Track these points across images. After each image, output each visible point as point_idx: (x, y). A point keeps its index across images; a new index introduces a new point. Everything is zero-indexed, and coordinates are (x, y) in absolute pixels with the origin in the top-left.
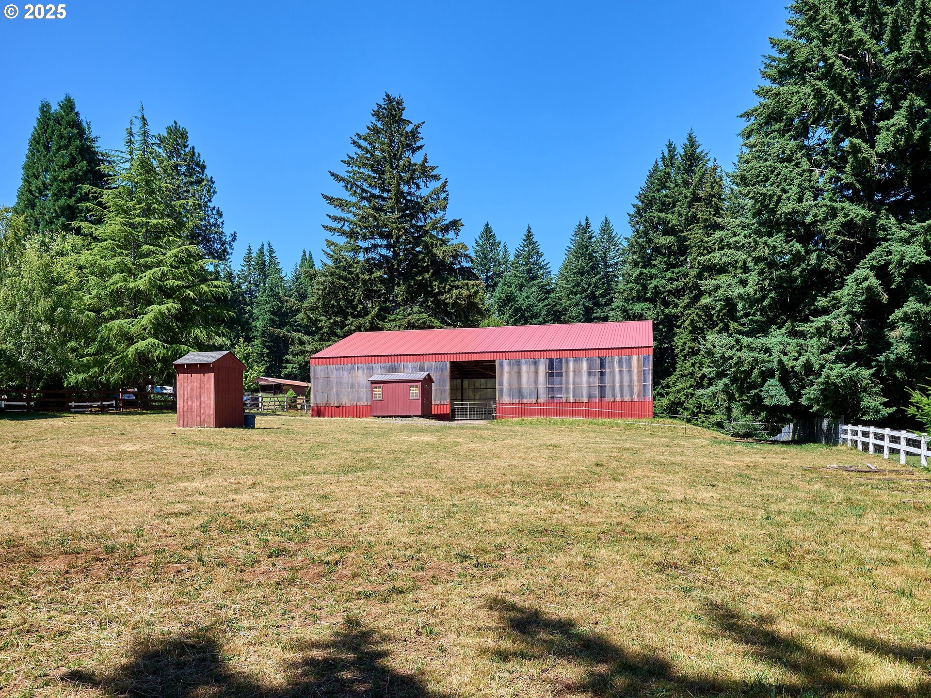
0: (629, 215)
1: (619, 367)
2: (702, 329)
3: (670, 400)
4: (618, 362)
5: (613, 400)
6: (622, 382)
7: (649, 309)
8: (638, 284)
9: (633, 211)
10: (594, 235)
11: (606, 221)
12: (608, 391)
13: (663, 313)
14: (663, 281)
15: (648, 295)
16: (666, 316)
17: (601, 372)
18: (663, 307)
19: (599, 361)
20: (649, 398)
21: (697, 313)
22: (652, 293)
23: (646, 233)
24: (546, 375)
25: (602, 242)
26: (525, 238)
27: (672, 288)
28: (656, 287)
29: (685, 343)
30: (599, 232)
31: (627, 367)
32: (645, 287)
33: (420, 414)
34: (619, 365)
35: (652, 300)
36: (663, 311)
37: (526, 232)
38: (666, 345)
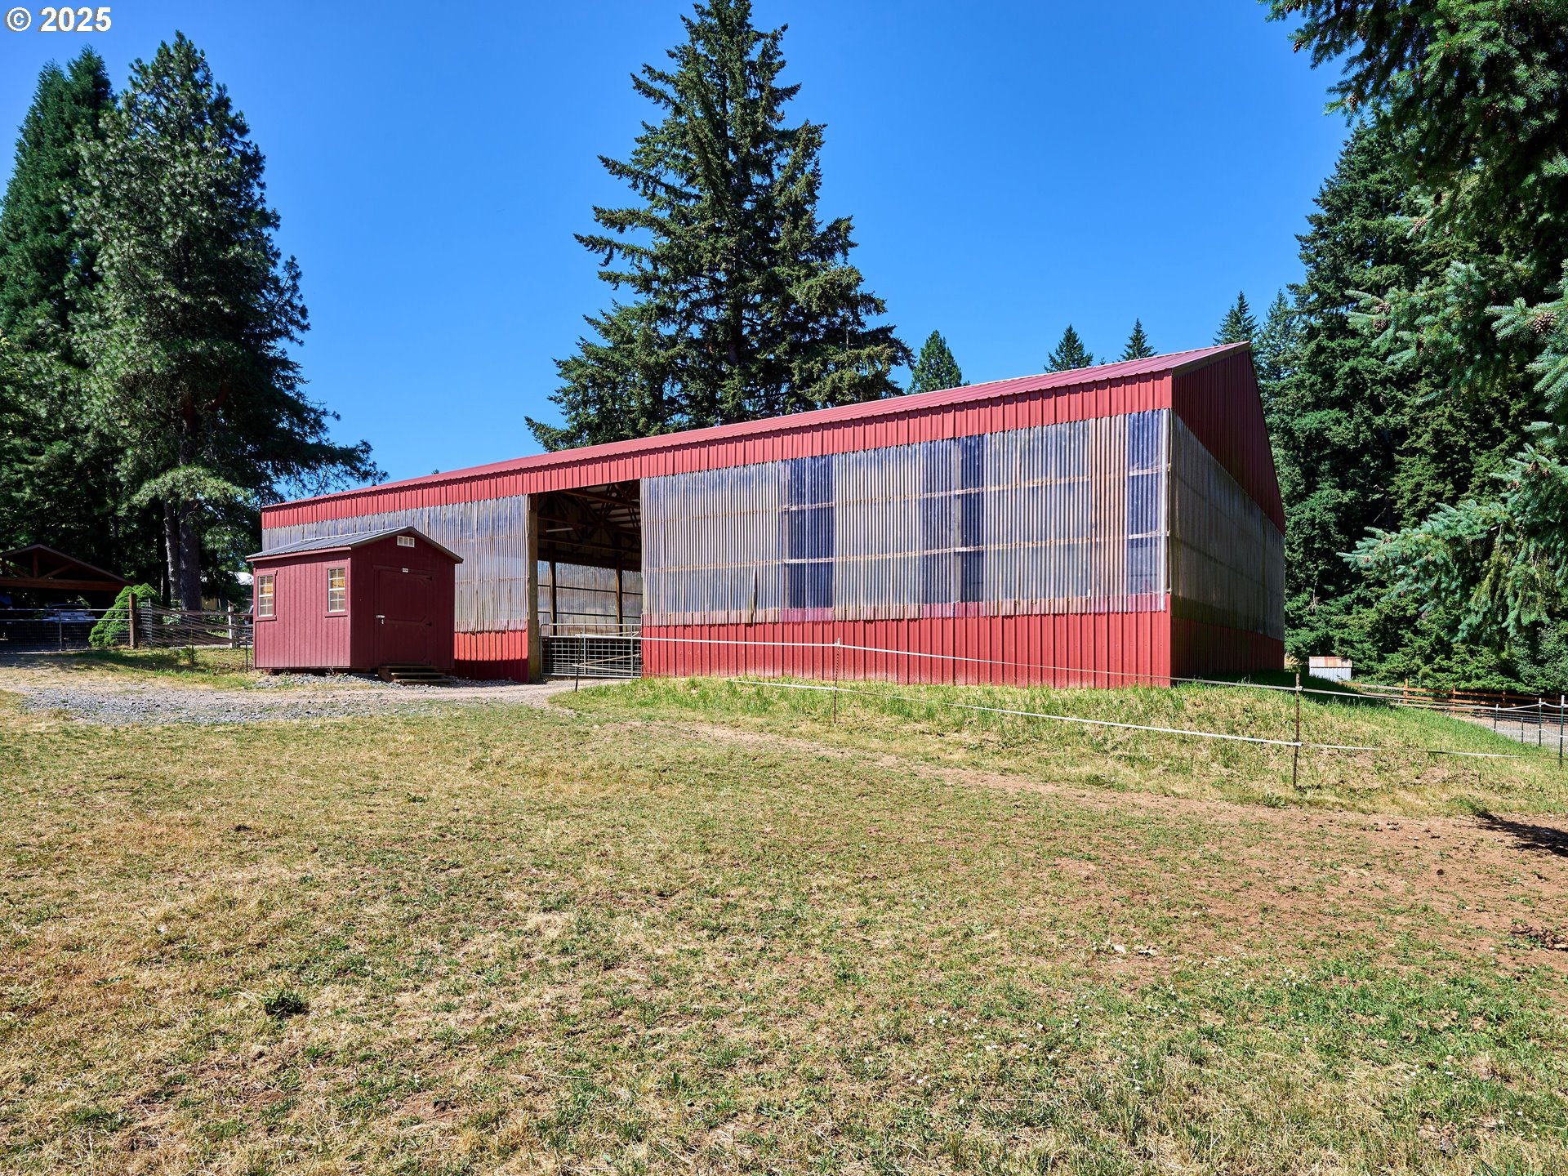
0: (1299, 238)
1: (1031, 476)
2: (1465, 451)
3: (1380, 612)
4: (1029, 452)
5: (1007, 608)
6: (1043, 536)
7: (1338, 422)
8: (1314, 373)
9: (1309, 230)
10: (1255, 323)
11: (1281, 300)
12: (991, 570)
13: (1370, 426)
14: (1374, 360)
15: (1336, 392)
16: (1377, 431)
17: (966, 499)
18: (1367, 413)
19: (956, 457)
20: (1153, 599)
21: (1451, 415)
22: (1346, 386)
23: (1336, 269)
24: (781, 521)
25: (1273, 338)
26: (1130, 343)
27: (1393, 372)
28: (1353, 371)
29: (1419, 486)
30: (1267, 321)
31: (1063, 472)
32: (1329, 377)
33: (347, 664)
34: (1031, 468)
35: (1344, 403)
36: (1368, 421)
37: (1132, 333)
38: (1377, 496)
